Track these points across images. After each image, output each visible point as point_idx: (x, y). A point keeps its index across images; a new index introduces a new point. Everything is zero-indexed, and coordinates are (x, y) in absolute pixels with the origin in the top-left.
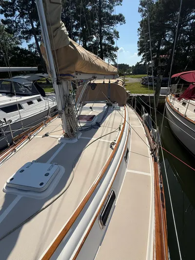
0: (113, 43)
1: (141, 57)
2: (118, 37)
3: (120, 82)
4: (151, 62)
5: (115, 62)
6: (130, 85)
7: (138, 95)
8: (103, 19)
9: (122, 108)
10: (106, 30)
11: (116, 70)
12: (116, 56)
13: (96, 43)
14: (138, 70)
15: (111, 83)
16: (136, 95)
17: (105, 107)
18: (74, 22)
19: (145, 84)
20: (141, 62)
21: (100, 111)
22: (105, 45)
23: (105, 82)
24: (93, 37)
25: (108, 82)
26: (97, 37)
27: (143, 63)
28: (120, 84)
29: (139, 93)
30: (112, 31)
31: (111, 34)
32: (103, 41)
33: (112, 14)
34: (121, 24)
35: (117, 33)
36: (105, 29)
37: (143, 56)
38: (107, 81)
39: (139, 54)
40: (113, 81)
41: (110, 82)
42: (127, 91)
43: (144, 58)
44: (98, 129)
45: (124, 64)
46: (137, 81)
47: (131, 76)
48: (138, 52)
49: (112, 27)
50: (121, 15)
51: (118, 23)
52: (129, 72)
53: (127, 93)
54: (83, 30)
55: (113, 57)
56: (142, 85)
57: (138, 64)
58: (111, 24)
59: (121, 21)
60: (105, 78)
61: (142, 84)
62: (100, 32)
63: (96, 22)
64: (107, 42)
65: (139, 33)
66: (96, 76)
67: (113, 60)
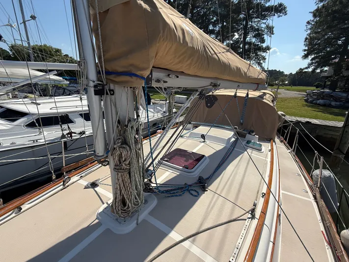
0: (263, 41)
1: (308, 60)
2: (273, 34)
3: (268, 96)
4: (326, 69)
5: (261, 66)
6: (284, 100)
7: (299, 119)
8: (253, 12)
9: (266, 147)
10: (255, 26)
11: (263, 76)
12: (264, 59)
13: (237, 42)
14: (299, 79)
15: (250, 96)
16: (294, 119)
17: (230, 139)
18: (213, 18)
19: (311, 102)
20: (306, 68)
21: (219, 147)
22: (250, 43)
23: (238, 94)
24: (235, 35)
25: (244, 95)
26: (241, 35)
27: (310, 70)
28: (268, 100)
29: (301, 116)
30: (263, 26)
31: (261, 30)
32: (247, 39)
33: (267, 5)
34: (279, 16)
35: (270, 30)
36: (253, 24)
37: (312, 60)
38: (242, 93)
39: (306, 56)
40: (253, 94)
41: (248, 94)
42: (280, 113)
43: (312, 63)
44: (198, 196)
45: (276, 70)
46: (296, 96)
47: (285, 87)
48: (303, 54)
49: (265, 21)
50: (281, 5)
51: (274, 15)
52: (283, 81)
53: (280, 117)
54: (223, 27)
55: (259, 60)
56: (305, 103)
57: (301, 72)
58: (264, 17)
59: (280, 12)
60: (238, 87)
61: (306, 101)
62: (245, 28)
63: (242, 16)
64: (254, 40)
65: (309, 27)
66: (219, 82)
67: (260, 64)
